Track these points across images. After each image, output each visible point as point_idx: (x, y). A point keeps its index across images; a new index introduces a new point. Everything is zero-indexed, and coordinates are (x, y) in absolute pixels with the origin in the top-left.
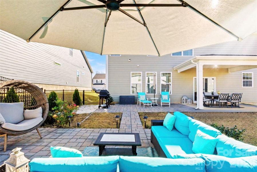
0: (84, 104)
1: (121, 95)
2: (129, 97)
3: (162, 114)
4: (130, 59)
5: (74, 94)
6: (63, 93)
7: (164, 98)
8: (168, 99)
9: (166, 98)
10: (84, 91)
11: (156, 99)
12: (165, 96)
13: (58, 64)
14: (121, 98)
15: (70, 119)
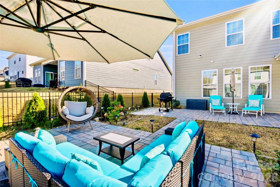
0: (152, 106)
1: (188, 99)
2: (199, 101)
3: (229, 125)
4: (200, 56)
5: (143, 97)
6: (132, 95)
7: (251, 104)
8: (258, 106)
9: (255, 104)
10: (152, 94)
11: (236, 105)
12: (254, 101)
13: (137, 70)
14: (188, 101)
15: (116, 118)
